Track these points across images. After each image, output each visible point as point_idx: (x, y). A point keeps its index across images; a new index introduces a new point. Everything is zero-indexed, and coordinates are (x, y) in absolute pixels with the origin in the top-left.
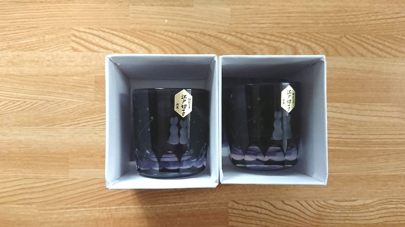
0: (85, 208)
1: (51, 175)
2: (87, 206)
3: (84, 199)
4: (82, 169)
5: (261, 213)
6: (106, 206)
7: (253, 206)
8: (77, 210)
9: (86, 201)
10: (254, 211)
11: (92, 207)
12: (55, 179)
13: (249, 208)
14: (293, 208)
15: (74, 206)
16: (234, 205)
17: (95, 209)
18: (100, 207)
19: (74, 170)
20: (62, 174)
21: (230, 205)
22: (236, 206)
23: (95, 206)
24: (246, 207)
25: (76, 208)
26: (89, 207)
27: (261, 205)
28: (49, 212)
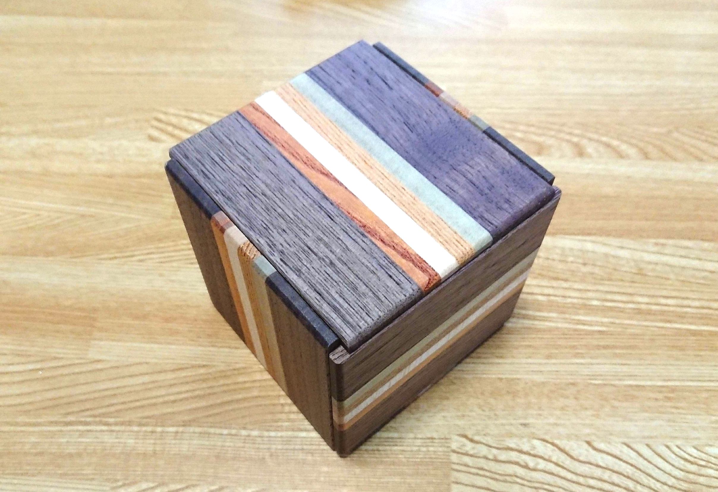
0: (107, 424)
1: (50, 350)
2: (111, 420)
3: (108, 406)
4: (119, 341)
5: (535, 470)
6: (156, 425)
7: (512, 449)
8: (89, 428)
9: (112, 409)
10: (517, 463)
11: (122, 424)
12: (55, 358)
13: (503, 456)
14: (617, 461)
15: (83, 419)
16: (464, 445)
17: (128, 428)
18: (140, 425)
19: (102, 343)
20: (73, 349)
21: (454, 446)
22: (469, 447)
23: (130, 423)
24: (494, 451)
25: (86, 424)
26: (116, 424)
27: (534, 448)
28: (23, 429)
